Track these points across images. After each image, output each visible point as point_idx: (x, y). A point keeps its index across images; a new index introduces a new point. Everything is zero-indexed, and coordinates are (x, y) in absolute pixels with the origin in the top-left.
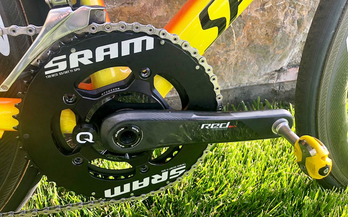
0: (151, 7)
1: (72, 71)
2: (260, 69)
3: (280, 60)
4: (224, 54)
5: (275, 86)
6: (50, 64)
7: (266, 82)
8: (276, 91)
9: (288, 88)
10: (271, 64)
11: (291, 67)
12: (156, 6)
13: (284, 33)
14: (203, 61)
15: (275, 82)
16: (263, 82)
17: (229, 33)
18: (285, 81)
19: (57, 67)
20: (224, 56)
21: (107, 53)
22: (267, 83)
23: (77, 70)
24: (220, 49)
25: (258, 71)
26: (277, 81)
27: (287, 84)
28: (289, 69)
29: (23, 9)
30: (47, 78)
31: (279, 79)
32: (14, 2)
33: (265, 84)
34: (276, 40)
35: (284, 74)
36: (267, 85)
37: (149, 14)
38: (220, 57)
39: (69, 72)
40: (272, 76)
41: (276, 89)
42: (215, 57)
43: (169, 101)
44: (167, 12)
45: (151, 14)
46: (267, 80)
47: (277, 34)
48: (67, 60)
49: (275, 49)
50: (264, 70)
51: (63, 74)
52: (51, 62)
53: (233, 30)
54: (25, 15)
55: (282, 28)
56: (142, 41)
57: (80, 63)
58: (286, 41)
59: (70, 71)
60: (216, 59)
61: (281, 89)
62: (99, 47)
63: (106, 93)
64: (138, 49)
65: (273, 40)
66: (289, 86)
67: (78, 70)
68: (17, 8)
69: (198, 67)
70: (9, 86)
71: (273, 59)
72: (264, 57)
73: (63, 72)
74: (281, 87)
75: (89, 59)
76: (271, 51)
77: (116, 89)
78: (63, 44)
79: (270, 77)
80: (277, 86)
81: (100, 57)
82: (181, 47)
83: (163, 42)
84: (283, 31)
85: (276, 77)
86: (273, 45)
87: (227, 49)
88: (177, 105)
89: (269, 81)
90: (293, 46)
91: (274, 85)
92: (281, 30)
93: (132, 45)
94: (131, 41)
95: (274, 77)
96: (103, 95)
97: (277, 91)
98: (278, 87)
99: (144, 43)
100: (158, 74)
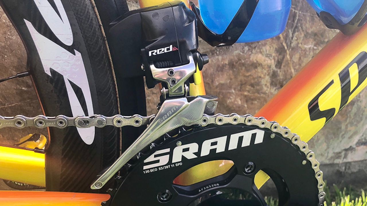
0: (214, 73)
1: (173, 166)
2: (328, 148)
3: (350, 137)
5: (341, 167)
6: (151, 158)
7: (331, 162)
9: (355, 169)
10: (341, 141)
11: (360, 145)
12: (219, 72)
13: (359, 108)
14: (311, 156)
15: (341, 162)
18: (352, 161)
19: (158, 161)
21: (214, 147)
23: (178, 165)
25: (326, 150)
26: (343, 160)
27: (355, 164)
28: (357, 147)
29: (117, 93)
30: (145, 173)
31: (346, 159)
32: (110, 85)
33: (330, 164)
34: (350, 115)
35: (352, 152)
36: (332, 165)
37: (211, 81)
39: (169, 167)
40: (338, 155)
41: (341, 170)
44: (231, 79)
45: (212, 82)
46: (333, 159)
47: (352, 109)
48: (171, 154)
49: (347, 125)
50: (333, 149)
51: (163, 169)
52: (153, 155)
54: (118, 99)
55: (358, 102)
56: (252, 134)
57: (183, 157)
58: (360, 116)
59: (171, 166)
61: (347, 170)
62: (207, 140)
63: (204, 190)
64: (246, 143)
65: (347, 115)
66: (356, 166)
67: (180, 165)
68: (111, 91)
69: (304, 162)
70: (104, 183)
71: (343, 137)
72: (334, 134)
73: (164, 167)
74: (347, 167)
75: (194, 153)
76: (343, 127)
77: (215, 185)
78: (169, 136)
79: (336, 156)
80: (343, 166)
81: (205, 152)
82: (291, 141)
83: (273, 136)
84: (358, 105)
85: (343, 156)
86: (346, 120)
89: (334, 160)
91: (340, 165)
92: (357, 103)
93: (241, 139)
94: (240, 134)
95: (340, 156)
96: (200, 192)
97: (343, 173)
98: (344, 168)
99: (254, 136)
100: (261, 170)
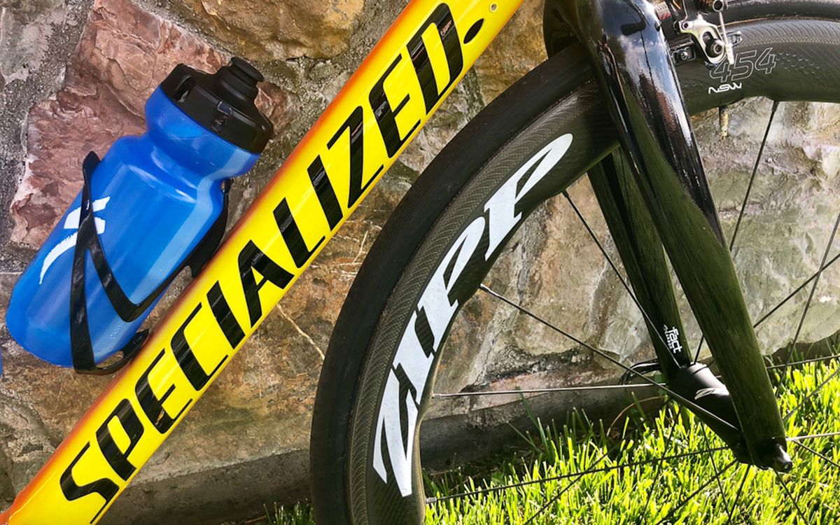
4: (308, 391)
5: (472, 417)
7: (447, 413)
8: (476, 426)
9: (505, 417)
11: (498, 378)
15: (468, 411)
16: (440, 414)
17: (310, 354)
18: (492, 405)
20: (309, 395)
22: (450, 415)
24: (296, 385)
26: (471, 408)
27: (500, 410)
28: (493, 382)
31: (477, 404)
33: (447, 417)
36: (453, 418)
38: (299, 399)
40: (456, 401)
41: (475, 424)
42: (288, 401)
43: (228, 473)
46: (449, 409)
53: (318, 349)
60: (291, 404)
61: (487, 422)
66: (505, 413)
74: (487, 418)
79: (452, 403)
80: (477, 416)
85: (468, 401)
87: (312, 383)
88: (248, 478)
89: (452, 410)
90: (474, 350)
91: (469, 417)
95: (462, 402)
97: (480, 428)
98: (479, 419)
